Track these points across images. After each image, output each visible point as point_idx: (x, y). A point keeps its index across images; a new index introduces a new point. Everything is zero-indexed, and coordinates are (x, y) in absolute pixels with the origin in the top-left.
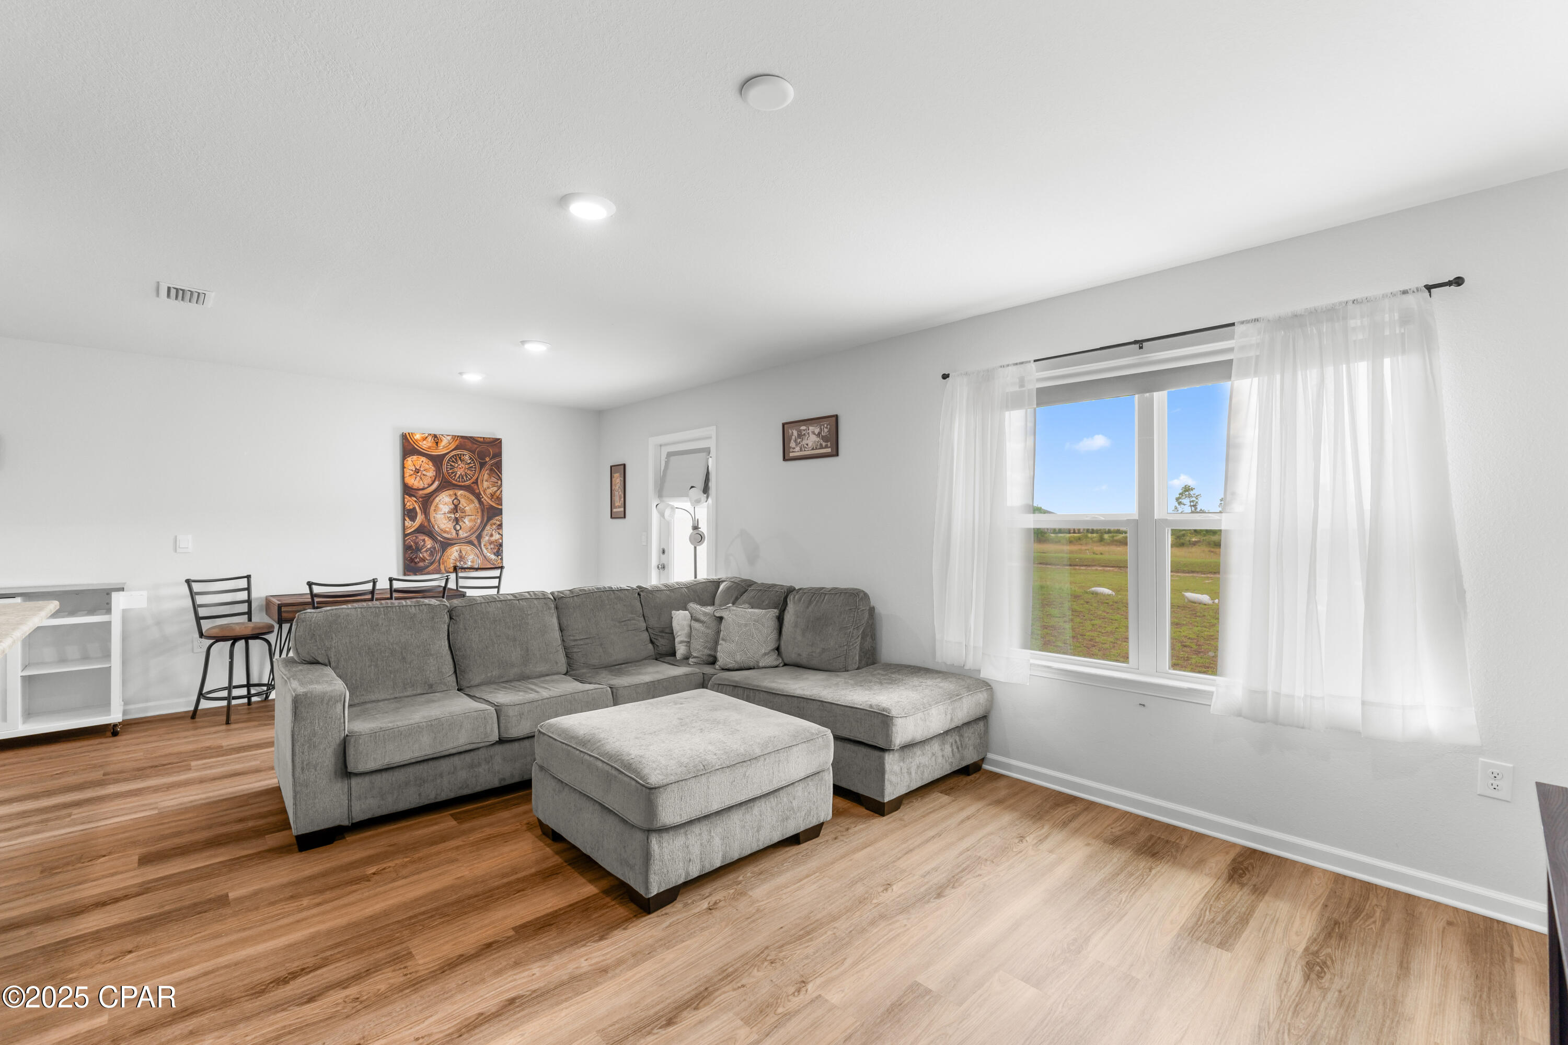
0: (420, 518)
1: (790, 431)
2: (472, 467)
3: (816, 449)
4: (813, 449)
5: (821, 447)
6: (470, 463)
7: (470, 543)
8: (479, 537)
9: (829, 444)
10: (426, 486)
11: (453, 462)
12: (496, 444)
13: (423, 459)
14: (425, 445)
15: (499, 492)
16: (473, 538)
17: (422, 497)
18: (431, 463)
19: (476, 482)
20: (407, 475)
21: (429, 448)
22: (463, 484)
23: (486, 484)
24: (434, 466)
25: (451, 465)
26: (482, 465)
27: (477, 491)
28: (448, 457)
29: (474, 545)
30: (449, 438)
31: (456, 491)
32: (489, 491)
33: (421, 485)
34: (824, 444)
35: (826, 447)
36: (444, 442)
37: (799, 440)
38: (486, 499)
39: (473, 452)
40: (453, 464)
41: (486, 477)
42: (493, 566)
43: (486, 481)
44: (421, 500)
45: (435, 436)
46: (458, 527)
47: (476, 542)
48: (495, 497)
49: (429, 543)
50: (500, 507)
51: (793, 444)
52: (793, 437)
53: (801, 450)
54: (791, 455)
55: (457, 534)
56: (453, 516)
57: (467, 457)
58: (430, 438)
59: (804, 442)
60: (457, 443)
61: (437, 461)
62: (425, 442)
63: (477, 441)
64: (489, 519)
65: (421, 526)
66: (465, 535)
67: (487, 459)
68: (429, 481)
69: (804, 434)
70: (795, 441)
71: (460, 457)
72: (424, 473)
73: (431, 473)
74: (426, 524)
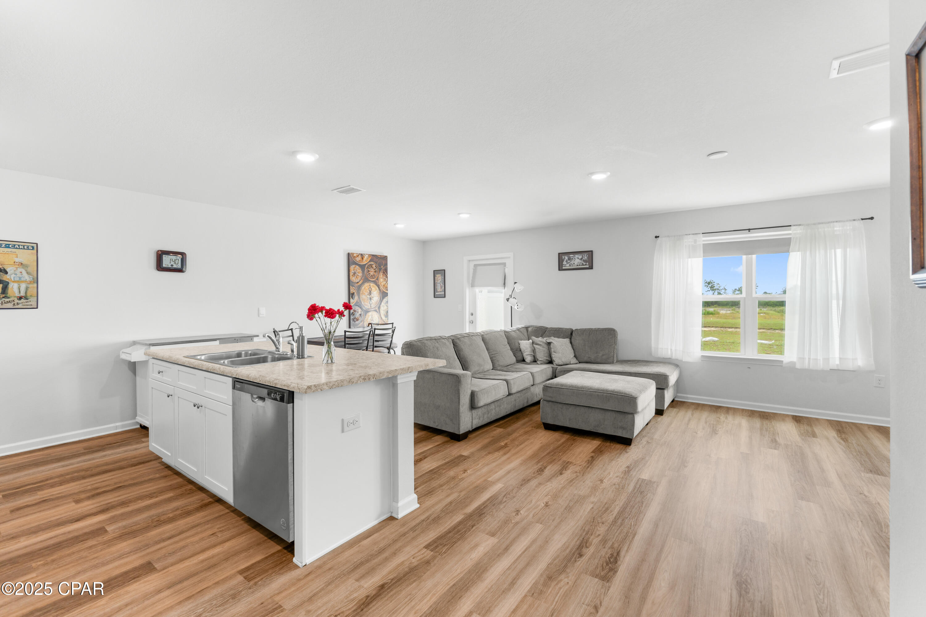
0: (356, 298)
1: (563, 257)
2: (376, 271)
3: (580, 265)
4: (577, 266)
5: (583, 265)
6: (375, 269)
7: (376, 311)
8: (379, 308)
9: (587, 264)
10: (359, 281)
11: (369, 268)
12: (385, 258)
13: (357, 267)
14: (358, 259)
15: (386, 284)
16: (377, 308)
17: (357, 287)
18: (360, 269)
19: (378, 279)
20: (351, 275)
21: (360, 261)
22: (373, 280)
23: (381, 280)
24: (361, 270)
25: (368, 270)
26: (380, 269)
27: (378, 284)
28: (367, 266)
29: (377, 312)
30: (367, 255)
31: (370, 284)
32: (382, 284)
33: (357, 281)
34: (584, 264)
35: (586, 265)
36: (366, 257)
37: (569, 261)
38: (381, 288)
39: (376, 263)
40: (369, 269)
41: (381, 276)
42: (384, 323)
43: (382, 278)
44: (356, 288)
45: (362, 255)
46: (371, 303)
47: (378, 311)
48: (385, 287)
49: (360, 310)
50: (387, 292)
51: (565, 263)
52: (565, 260)
53: (570, 266)
54: (564, 268)
55: (371, 306)
56: (369, 297)
57: (374, 266)
58: (360, 256)
59: (572, 262)
60: (370, 258)
61: (362, 267)
62: (358, 258)
63: (378, 257)
64: (383, 298)
65: (357, 302)
66: (374, 307)
67: (382, 267)
68: (359, 278)
69: (572, 259)
70: (567, 261)
71: (371, 265)
72: (358, 274)
73: (360, 275)
74: (359, 301)
